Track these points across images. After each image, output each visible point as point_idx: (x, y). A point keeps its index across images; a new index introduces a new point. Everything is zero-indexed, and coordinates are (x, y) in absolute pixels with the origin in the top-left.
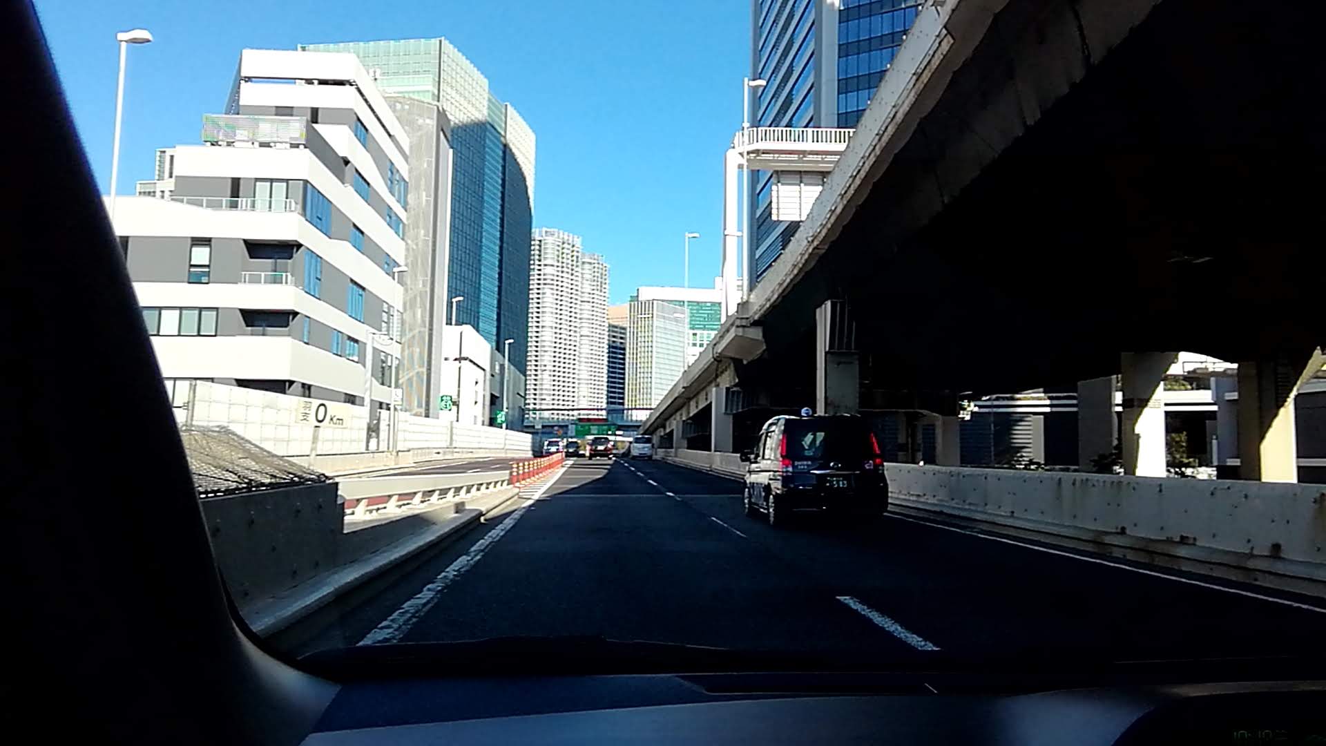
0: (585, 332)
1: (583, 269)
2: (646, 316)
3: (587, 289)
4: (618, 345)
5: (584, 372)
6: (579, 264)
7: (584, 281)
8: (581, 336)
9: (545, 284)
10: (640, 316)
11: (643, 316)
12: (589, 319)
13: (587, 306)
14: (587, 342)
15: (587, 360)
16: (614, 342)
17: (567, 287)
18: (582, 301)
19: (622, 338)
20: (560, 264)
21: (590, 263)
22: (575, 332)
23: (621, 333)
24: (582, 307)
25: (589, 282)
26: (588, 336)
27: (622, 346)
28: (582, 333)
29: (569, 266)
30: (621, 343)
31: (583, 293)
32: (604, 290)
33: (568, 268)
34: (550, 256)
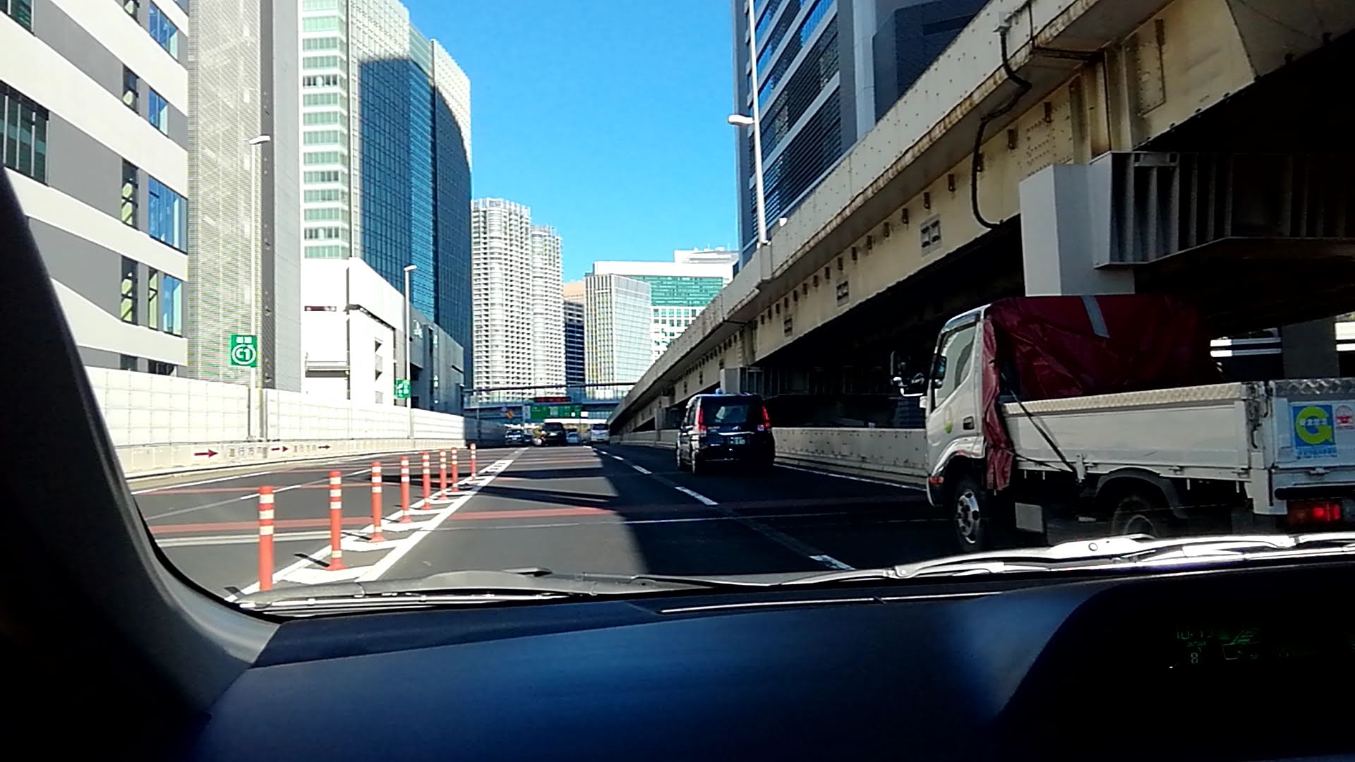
0: (539, 309)
1: (533, 242)
2: (604, 291)
3: (539, 262)
4: (575, 323)
5: (539, 352)
6: (529, 236)
7: (536, 256)
8: (535, 314)
9: (492, 258)
10: (597, 292)
11: (601, 291)
12: (542, 296)
13: (540, 282)
14: (542, 320)
15: (542, 340)
16: (570, 320)
17: (517, 262)
18: (534, 277)
19: (578, 316)
20: (508, 237)
21: (541, 236)
22: (528, 309)
23: (578, 311)
24: (535, 283)
25: (541, 256)
26: (542, 314)
27: (579, 324)
28: (535, 311)
29: (519, 239)
30: (579, 321)
31: (534, 268)
32: (557, 265)
33: (517, 241)
34: (496, 229)
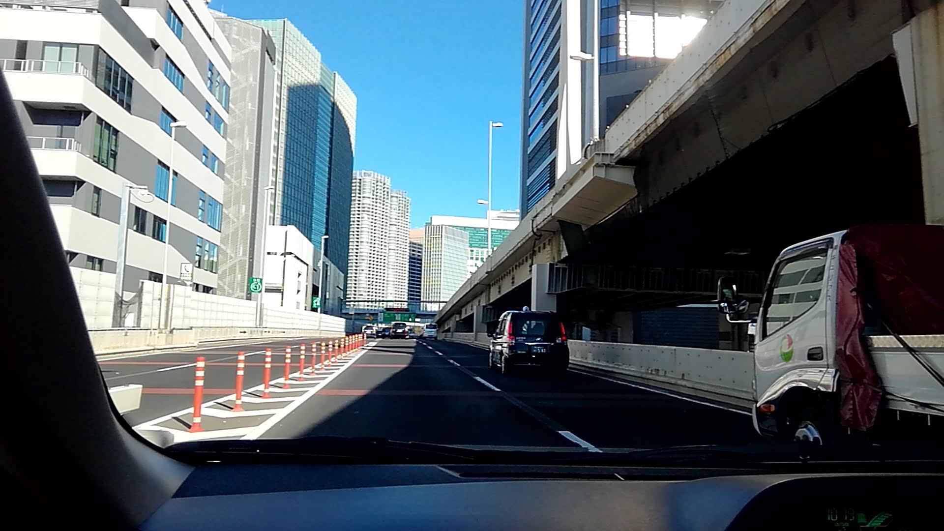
0: (392, 246)
1: (391, 201)
2: (437, 236)
3: (394, 214)
4: (416, 256)
5: (391, 275)
6: (389, 197)
7: (393, 210)
8: (390, 249)
9: (364, 211)
10: (432, 236)
11: (435, 236)
12: (395, 237)
13: (393, 228)
14: (394, 254)
15: (393, 267)
16: (413, 254)
17: (379, 214)
18: (391, 225)
19: (419, 252)
20: (375, 197)
21: (397, 197)
22: (385, 246)
23: (419, 248)
24: (391, 229)
25: (396, 211)
26: (394, 250)
27: (419, 258)
28: (390, 247)
29: (382, 199)
30: (419, 256)
31: (391, 218)
32: (406, 217)
33: (380, 200)
34: (367, 192)
